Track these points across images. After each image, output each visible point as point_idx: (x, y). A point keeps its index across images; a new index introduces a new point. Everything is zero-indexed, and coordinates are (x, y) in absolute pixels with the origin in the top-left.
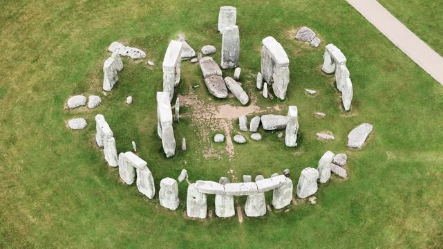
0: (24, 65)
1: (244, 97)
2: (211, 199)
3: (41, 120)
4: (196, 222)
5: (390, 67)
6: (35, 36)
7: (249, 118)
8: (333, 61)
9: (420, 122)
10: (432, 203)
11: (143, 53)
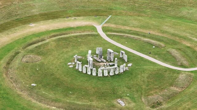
0: (56, 60)
1: (105, 61)
2: (103, 70)
3: (63, 67)
4: (100, 77)
5: (134, 56)
6: (57, 56)
7: (107, 64)
8: (122, 54)
9: (142, 63)
10: (146, 72)
11: (81, 57)
